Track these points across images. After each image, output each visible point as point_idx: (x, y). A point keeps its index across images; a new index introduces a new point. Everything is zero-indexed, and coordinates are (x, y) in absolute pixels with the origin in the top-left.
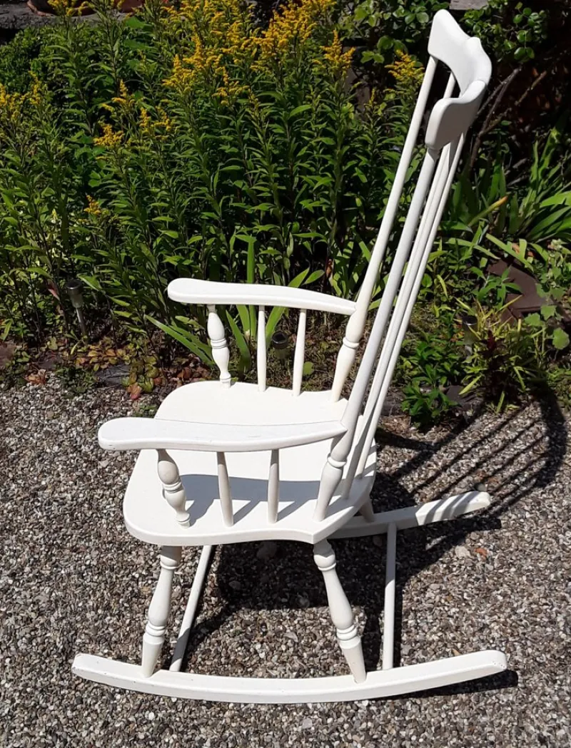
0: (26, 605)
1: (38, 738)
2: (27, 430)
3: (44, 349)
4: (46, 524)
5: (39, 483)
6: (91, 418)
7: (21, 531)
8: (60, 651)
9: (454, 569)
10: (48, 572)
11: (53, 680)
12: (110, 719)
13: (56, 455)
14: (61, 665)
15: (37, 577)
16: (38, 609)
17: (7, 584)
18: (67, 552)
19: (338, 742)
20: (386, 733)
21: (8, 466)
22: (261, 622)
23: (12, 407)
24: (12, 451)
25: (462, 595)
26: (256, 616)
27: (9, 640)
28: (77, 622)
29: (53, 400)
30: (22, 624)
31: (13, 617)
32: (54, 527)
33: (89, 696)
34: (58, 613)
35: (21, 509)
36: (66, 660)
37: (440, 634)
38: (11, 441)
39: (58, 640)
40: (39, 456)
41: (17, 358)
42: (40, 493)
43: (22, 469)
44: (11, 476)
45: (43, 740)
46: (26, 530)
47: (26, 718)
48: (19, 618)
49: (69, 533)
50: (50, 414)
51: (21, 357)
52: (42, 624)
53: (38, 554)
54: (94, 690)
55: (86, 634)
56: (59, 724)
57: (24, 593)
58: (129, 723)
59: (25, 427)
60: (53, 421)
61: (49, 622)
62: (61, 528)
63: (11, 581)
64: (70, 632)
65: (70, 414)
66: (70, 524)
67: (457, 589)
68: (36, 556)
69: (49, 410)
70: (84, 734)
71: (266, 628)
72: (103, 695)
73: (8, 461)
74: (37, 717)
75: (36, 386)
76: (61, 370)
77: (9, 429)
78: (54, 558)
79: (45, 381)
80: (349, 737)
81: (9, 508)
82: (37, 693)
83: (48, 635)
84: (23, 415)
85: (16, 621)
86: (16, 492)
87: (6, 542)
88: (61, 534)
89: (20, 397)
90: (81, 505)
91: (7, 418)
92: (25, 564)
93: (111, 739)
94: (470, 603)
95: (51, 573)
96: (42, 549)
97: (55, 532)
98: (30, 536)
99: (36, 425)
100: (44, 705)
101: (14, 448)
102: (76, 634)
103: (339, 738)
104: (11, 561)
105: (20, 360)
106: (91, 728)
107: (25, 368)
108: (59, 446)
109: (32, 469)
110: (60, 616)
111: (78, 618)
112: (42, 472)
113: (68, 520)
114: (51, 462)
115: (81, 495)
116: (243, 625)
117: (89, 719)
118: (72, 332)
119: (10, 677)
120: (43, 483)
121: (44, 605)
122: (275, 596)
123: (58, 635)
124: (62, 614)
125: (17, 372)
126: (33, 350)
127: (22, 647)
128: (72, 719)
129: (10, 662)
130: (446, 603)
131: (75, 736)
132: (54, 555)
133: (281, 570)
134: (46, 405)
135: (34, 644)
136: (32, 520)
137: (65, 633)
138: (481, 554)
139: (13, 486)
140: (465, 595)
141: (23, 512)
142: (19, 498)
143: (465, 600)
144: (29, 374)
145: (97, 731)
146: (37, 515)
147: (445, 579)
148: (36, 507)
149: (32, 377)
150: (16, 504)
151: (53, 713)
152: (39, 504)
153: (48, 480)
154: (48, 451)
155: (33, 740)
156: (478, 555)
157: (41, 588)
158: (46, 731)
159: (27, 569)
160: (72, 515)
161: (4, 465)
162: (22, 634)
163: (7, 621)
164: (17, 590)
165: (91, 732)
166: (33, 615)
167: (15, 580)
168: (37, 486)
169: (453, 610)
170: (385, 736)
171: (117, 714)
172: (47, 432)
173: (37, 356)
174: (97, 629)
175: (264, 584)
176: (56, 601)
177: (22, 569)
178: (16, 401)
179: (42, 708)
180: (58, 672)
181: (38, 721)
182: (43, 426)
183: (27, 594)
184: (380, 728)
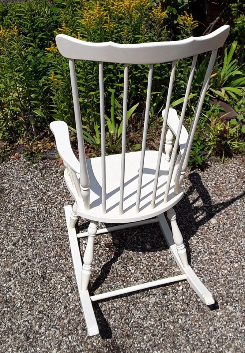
0: (23, 257)
1: (35, 316)
2: (13, 180)
3: (17, 144)
4: (26, 221)
5: (21, 203)
6: (42, 174)
7: (15, 225)
8: (40, 276)
9: (211, 229)
10: (30, 242)
11: (39, 290)
12: (67, 305)
13: (28, 190)
14: (41, 283)
15: (26, 245)
16: (28, 259)
17: (12, 249)
18: (38, 233)
19: (171, 306)
20: (191, 300)
21: (6, 197)
22: (130, 257)
23: (4, 171)
24: (7, 190)
25: (216, 239)
26: (128, 255)
27: (16, 273)
28: (47, 263)
29: (23, 166)
30: (22, 266)
31: (17, 263)
32: (31, 222)
33: (56, 296)
34: (38, 260)
35: (14, 215)
36: (44, 280)
37: (209, 256)
38: (6, 186)
39: (39, 272)
40: (20, 191)
41: (5, 149)
42: (22, 208)
43: (13, 197)
44: (7, 201)
45: (38, 316)
46: (18, 225)
47: (29, 307)
48: (20, 263)
49: (37, 224)
50: (23, 173)
51: (7, 148)
52: (31, 265)
53: (25, 234)
54: (59, 292)
55: (51, 268)
56: (44, 309)
57: (20, 252)
58: (76, 306)
59: (12, 179)
60: (25, 176)
61: (34, 264)
62: (34, 223)
63: (14, 247)
64: (44, 268)
65: (32, 172)
66: (38, 220)
67: (213, 237)
68: (24, 236)
69: (22, 171)
70: (56, 312)
71: (133, 259)
72: (62, 294)
73: (5, 194)
74: (33, 307)
75: (15, 161)
76: (26, 153)
77: (4, 180)
78: (32, 236)
79: (19, 158)
80: (176, 303)
81: (9, 215)
82: (32, 296)
83: (34, 270)
84: (10, 174)
85: (19, 264)
86: (11, 208)
87: (9, 230)
88: (34, 225)
89: (8, 166)
90: (42, 212)
91: (3, 176)
92: (19, 239)
93: (69, 313)
94: (220, 242)
95: (32, 243)
96: (26, 232)
97: (31, 224)
98: (20, 227)
99: (17, 178)
100: (36, 301)
101: (7, 189)
102: (46, 269)
103: (171, 304)
104: (12, 238)
105: (6, 150)
106: (59, 309)
107: (8, 153)
108: (29, 186)
109: (17, 197)
110: (39, 261)
111: (47, 261)
112: (22, 198)
113: (37, 219)
114: (26, 194)
115: (41, 207)
116: (122, 259)
117: (58, 305)
118: (30, 136)
119: (19, 289)
120: (23, 203)
121: (31, 257)
122: (135, 245)
123: (39, 270)
124: (39, 260)
125: (5, 155)
126: (12, 145)
127: (23, 276)
128: (50, 306)
129: (18, 283)
130: (210, 243)
131: (52, 314)
132: (32, 235)
133: (136, 234)
134: (20, 169)
135: (28, 274)
136: (20, 219)
137: (42, 269)
138: (222, 221)
139: (9, 205)
140: (217, 239)
141: (15, 216)
142: (13, 211)
143: (218, 241)
144: (11, 156)
145: (62, 311)
146: (22, 218)
147: (208, 233)
148: (21, 214)
149: (12, 157)
150: (11, 213)
151: (41, 304)
152: (22, 213)
153: (25, 201)
154: (24, 189)
155: (33, 316)
156: (220, 222)
157: (28, 249)
158: (39, 312)
159: (21, 241)
160: (38, 216)
161: (4, 196)
162: (22, 270)
163: (14, 265)
164: (17, 251)
165: (59, 311)
166: (26, 262)
167: (15, 247)
168: (20, 205)
169: (213, 246)
170: (191, 302)
171: (70, 302)
172: (22, 181)
173: (14, 147)
174: (56, 266)
175: (130, 240)
176: (36, 255)
177: (18, 242)
178: (6, 168)
179: (35, 302)
180: (40, 286)
181: (34, 308)
182: (20, 178)
183: (22, 252)
184: (188, 298)
